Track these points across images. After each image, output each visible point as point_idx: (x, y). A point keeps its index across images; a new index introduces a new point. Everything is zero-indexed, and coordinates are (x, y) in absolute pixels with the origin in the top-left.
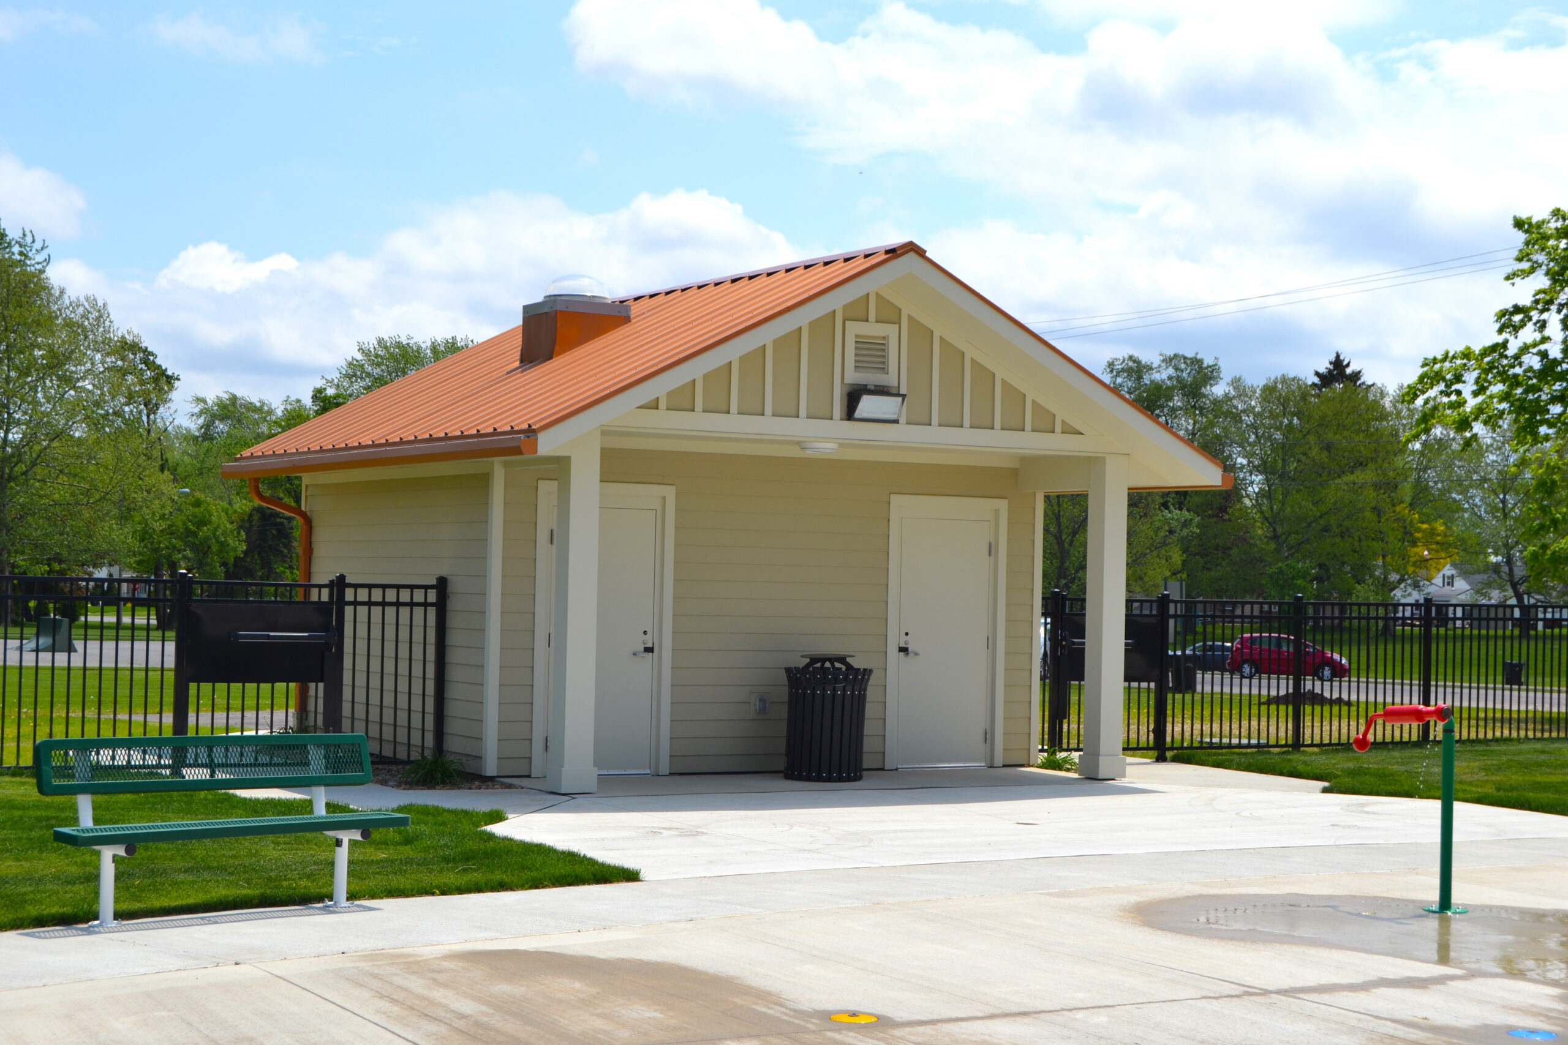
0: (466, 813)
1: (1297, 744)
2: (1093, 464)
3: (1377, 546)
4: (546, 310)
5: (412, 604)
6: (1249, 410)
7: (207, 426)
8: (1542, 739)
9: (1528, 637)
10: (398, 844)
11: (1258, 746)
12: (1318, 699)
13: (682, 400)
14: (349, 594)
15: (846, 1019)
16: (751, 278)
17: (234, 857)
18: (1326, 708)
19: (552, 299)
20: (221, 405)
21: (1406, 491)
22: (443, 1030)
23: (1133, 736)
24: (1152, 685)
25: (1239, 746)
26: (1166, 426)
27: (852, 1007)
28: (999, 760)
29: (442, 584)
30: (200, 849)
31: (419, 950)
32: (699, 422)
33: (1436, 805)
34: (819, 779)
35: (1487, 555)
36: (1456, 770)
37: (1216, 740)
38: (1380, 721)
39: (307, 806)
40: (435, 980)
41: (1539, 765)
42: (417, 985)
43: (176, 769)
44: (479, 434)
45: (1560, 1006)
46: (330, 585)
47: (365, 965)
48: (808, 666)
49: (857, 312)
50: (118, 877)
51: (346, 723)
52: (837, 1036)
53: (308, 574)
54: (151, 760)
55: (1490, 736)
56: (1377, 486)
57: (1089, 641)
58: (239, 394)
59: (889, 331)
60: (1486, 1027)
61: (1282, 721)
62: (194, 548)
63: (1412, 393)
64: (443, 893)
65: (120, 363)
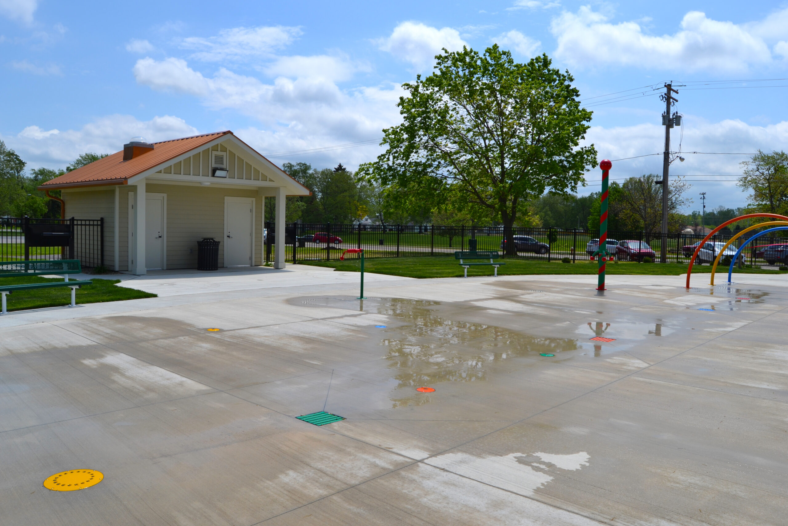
0: (110, 281)
1: (328, 259)
2: (277, 189)
3: (349, 211)
4: (130, 146)
5: (93, 225)
6: (318, 177)
7: (36, 177)
8: (386, 257)
9: (385, 234)
10: (90, 289)
11: (319, 260)
12: (334, 248)
13: (168, 171)
14: (75, 222)
15: (211, 330)
16: (187, 139)
17: (42, 294)
18: (337, 251)
19: (132, 143)
20: (40, 171)
21: (356, 198)
22: (102, 337)
23: (288, 258)
24: (292, 245)
25: (314, 260)
26: (298, 182)
27: (213, 327)
28: (253, 264)
29: (102, 220)
30: (32, 292)
31: (95, 317)
32: (173, 177)
33: (360, 273)
34: (206, 270)
35: (375, 214)
36: (364, 265)
37: (308, 259)
38: (346, 253)
39: (63, 280)
40: (100, 325)
41: (385, 263)
42: (95, 326)
43: (26, 270)
44: (111, 179)
45: (387, 320)
46: (70, 220)
47: (80, 321)
48: (203, 241)
49: (215, 148)
50: (7, 300)
51: (75, 257)
52: (209, 334)
53: (64, 217)
54: (19, 268)
55: (374, 257)
56: (349, 196)
57: (276, 234)
58: (45, 168)
59: (224, 154)
60: (370, 325)
61: (324, 254)
62: (33, 210)
63: (357, 174)
64: (103, 301)
65: (8, 158)
